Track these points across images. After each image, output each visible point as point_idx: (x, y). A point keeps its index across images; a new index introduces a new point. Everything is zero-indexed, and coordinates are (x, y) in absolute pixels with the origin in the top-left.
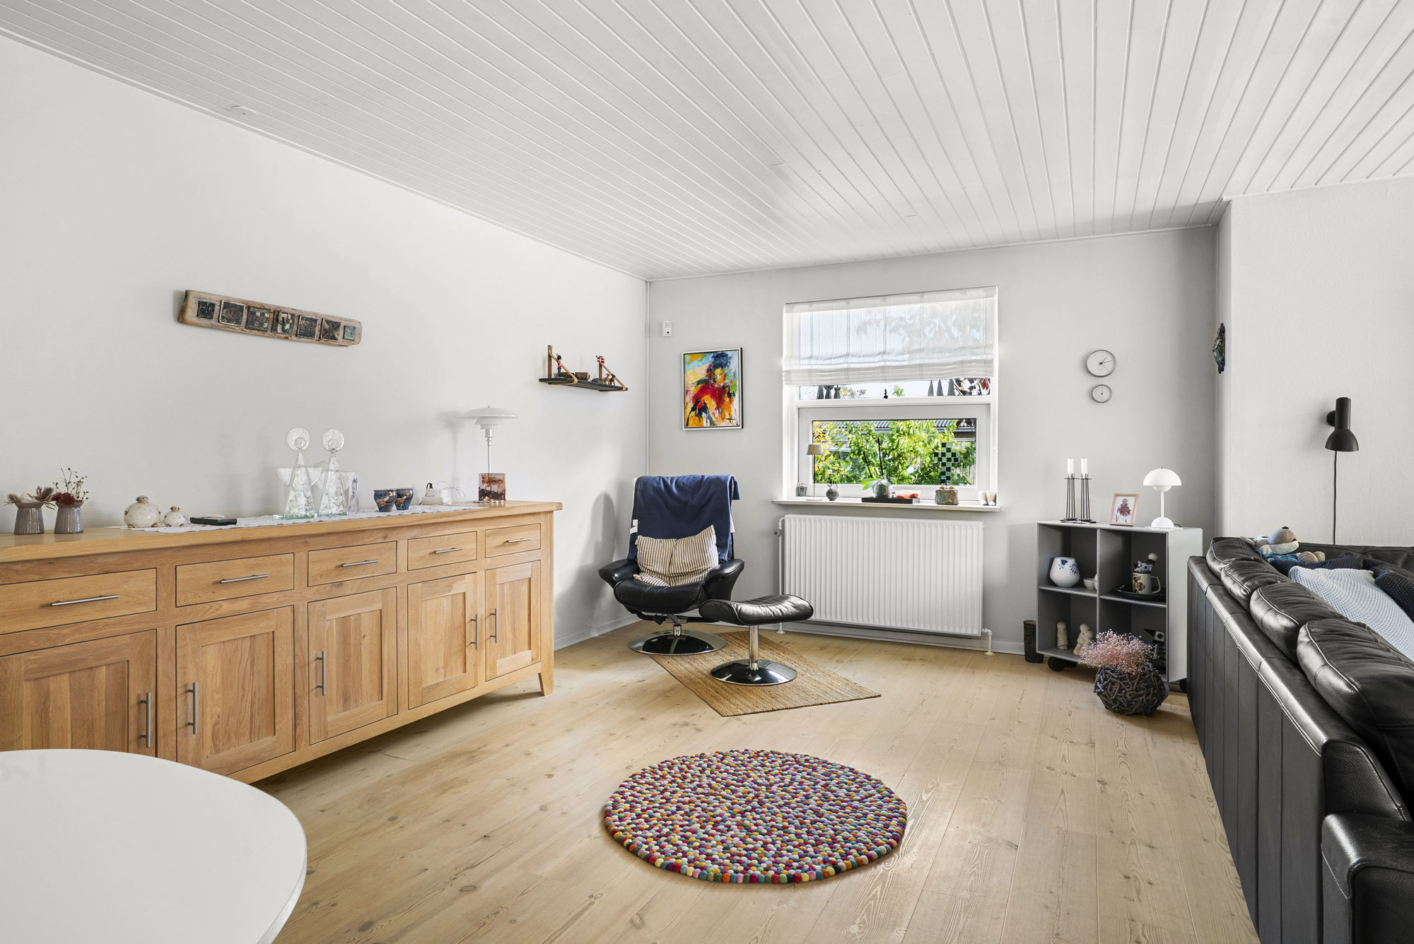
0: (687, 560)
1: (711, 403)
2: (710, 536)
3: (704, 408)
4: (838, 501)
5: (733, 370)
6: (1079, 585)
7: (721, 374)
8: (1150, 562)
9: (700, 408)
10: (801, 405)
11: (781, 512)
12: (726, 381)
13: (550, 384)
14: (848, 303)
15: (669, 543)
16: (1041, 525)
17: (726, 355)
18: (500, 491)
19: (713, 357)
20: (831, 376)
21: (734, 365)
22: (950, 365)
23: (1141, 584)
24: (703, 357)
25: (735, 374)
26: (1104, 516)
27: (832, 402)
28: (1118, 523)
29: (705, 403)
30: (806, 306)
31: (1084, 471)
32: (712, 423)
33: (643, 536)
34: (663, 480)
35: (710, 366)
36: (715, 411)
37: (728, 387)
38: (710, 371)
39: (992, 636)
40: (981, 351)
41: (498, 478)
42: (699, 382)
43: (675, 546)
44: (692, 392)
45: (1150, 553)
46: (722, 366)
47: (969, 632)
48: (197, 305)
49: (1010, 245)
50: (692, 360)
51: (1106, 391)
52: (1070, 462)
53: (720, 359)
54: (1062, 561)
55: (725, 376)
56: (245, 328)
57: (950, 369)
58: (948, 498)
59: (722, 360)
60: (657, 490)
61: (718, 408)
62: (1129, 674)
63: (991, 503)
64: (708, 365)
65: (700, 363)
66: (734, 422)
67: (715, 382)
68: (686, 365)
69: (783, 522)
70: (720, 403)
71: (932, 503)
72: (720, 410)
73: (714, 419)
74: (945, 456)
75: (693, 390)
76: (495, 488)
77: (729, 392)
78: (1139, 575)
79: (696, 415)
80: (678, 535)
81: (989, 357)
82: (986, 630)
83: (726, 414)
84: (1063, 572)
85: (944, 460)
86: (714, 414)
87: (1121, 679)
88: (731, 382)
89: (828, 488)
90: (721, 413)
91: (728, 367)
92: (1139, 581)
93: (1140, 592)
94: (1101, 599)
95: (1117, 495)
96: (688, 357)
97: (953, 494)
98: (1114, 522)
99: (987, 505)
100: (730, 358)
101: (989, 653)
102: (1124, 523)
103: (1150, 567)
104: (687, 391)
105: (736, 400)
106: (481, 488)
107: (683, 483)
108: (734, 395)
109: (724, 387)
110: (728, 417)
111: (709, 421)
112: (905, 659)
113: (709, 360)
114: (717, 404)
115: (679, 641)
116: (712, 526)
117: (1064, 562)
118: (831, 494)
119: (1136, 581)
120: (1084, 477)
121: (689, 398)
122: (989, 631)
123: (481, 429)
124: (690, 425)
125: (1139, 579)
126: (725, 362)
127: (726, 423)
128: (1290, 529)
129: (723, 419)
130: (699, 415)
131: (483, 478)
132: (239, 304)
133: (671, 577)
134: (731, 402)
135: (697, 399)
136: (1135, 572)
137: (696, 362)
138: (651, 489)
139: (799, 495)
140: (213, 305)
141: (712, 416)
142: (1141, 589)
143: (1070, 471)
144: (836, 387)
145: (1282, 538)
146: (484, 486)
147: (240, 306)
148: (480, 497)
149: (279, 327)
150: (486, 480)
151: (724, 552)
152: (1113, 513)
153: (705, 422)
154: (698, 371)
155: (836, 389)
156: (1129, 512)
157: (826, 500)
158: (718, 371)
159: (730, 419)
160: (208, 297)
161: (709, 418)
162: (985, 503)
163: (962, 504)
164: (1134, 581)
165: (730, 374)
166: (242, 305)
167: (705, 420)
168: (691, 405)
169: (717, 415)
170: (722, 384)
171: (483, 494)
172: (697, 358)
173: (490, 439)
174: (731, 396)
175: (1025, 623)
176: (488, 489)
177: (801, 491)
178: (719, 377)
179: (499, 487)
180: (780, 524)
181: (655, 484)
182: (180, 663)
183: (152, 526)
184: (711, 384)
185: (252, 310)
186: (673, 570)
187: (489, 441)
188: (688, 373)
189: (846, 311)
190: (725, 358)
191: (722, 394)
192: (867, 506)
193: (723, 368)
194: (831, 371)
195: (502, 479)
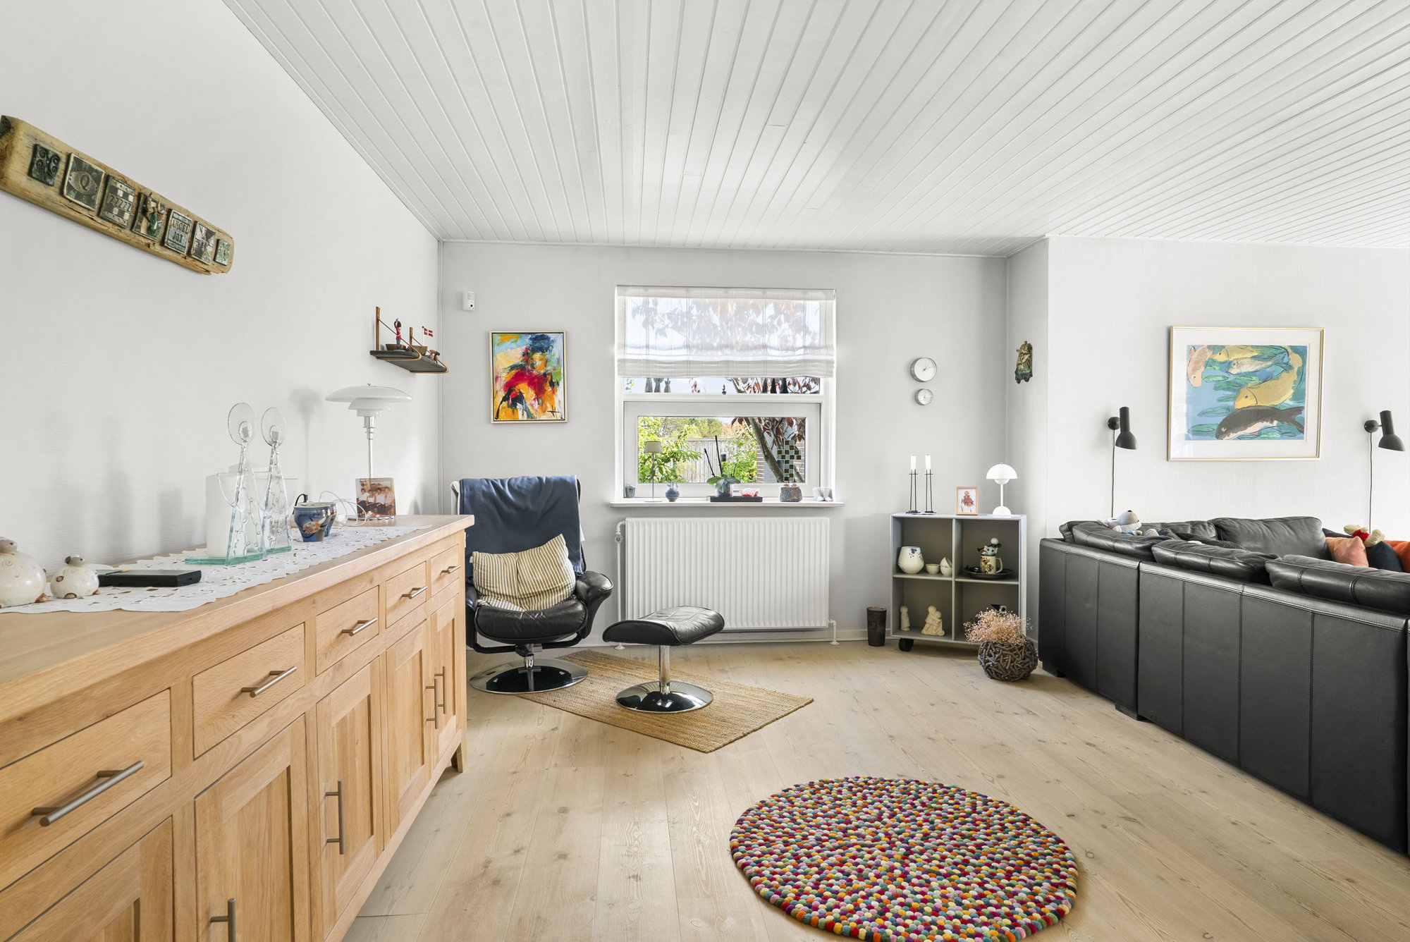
0: (539, 577)
1: (528, 392)
2: (559, 546)
3: (519, 399)
4: (679, 501)
5: (557, 356)
6: (924, 571)
7: (541, 360)
8: (995, 546)
9: (513, 398)
10: (628, 399)
11: (615, 516)
12: (548, 368)
13: (378, 358)
14: (688, 292)
15: (511, 558)
16: (895, 518)
17: (548, 338)
18: (388, 502)
19: (531, 339)
20: (671, 367)
21: (557, 349)
22: (794, 363)
23: (990, 566)
24: (517, 338)
25: (558, 360)
26: (948, 506)
27: (661, 396)
28: (965, 512)
29: (520, 393)
30: (641, 291)
31: (928, 467)
32: (530, 416)
33: (480, 552)
34: (492, 482)
35: (527, 349)
36: (533, 402)
37: (550, 374)
38: (527, 355)
39: (837, 627)
40: (823, 351)
41: (384, 484)
42: (512, 368)
43: (518, 562)
44: (504, 379)
45: (991, 538)
46: (542, 350)
47: (818, 625)
48: (31, 151)
49: (849, 251)
50: (503, 341)
51: (928, 396)
52: (913, 459)
53: (540, 342)
54: (912, 550)
55: (546, 362)
56: (98, 215)
57: (794, 367)
58: (792, 495)
59: (543, 343)
60: (487, 495)
61: (537, 398)
62: (1017, 645)
63: (828, 499)
64: (524, 347)
65: (514, 345)
66: (558, 416)
67: (534, 368)
68: (496, 347)
69: (623, 528)
70: (539, 392)
71: (777, 501)
72: (540, 401)
73: (532, 411)
74: (788, 454)
75: (505, 377)
76: (380, 499)
77: (552, 380)
78: (989, 558)
79: (509, 406)
80: (518, 548)
81: (829, 358)
82: (832, 621)
83: (548, 405)
84: (912, 560)
85: (787, 458)
86: (532, 405)
87: (1011, 651)
88: (554, 369)
89: (668, 489)
90: (542, 405)
91: (550, 351)
92: (988, 563)
93: (990, 573)
94: (956, 582)
95: (959, 488)
96: (497, 338)
97: (797, 491)
98: (960, 512)
99: (824, 501)
100: (553, 341)
101: (835, 643)
102: (969, 512)
103: (996, 550)
104: (497, 378)
105: (560, 390)
106: (361, 499)
107: (518, 487)
108: (558, 384)
109: (545, 375)
110: (550, 409)
111: (525, 413)
112: (774, 659)
113: (526, 342)
114: (537, 394)
115: (534, 673)
116: (561, 535)
117: (913, 551)
118: (672, 495)
119: (986, 563)
120: (929, 472)
121: (500, 386)
122: (834, 621)
123: (359, 415)
124: (500, 418)
125: (989, 561)
126: (546, 346)
127: (547, 416)
128: (1133, 512)
129: (544, 411)
130: (513, 405)
131: (363, 485)
132: (96, 167)
133: (521, 599)
134: (554, 392)
135: (510, 387)
136: (983, 555)
137: (508, 343)
138: (481, 494)
139: (627, 497)
140: (57, 158)
141: (530, 407)
142: (990, 570)
143: (913, 467)
144: (666, 380)
145: (1129, 519)
146: (365, 497)
147: (97, 171)
148: (359, 511)
149: (144, 224)
150: (368, 487)
151: (578, 564)
152: (957, 504)
153: (521, 414)
154: (512, 355)
155: (667, 383)
156: (972, 503)
157: (666, 501)
158: (537, 356)
159: (552, 412)
160: (49, 141)
161: (526, 409)
162: (823, 499)
163: (804, 501)
164: (983, 564)
165: (552, 360)
166: (99, 169)
167: (520, 413)
168: (502, 394)
169: (536, 406)
170: (542, 372)
171: (363, 506)
172: (511, 338)
173: (372, 430)
174: (554, 386)
175: (867, 609)
176: (371, 500)
177: (629, 492)
178: (538, 363)
179: (386, 497)
180: (619, 529)
181: (484, 488)
182: (201, 871)
183: (38, 601)
184: (529, 371)
185: (112, 182)
186: (524, 590)
187: (369, 433)
188: (499, 356)
189: (685, 299)
190: (546, 341)
191: (542, 384)
192: (718, 506)
193: (543, 352)
194: (671, 363)
195: (389, 486)
